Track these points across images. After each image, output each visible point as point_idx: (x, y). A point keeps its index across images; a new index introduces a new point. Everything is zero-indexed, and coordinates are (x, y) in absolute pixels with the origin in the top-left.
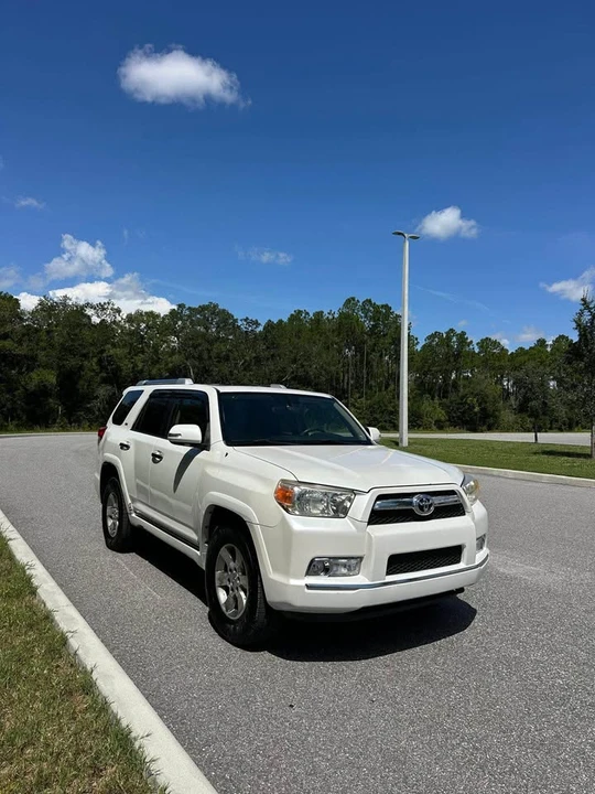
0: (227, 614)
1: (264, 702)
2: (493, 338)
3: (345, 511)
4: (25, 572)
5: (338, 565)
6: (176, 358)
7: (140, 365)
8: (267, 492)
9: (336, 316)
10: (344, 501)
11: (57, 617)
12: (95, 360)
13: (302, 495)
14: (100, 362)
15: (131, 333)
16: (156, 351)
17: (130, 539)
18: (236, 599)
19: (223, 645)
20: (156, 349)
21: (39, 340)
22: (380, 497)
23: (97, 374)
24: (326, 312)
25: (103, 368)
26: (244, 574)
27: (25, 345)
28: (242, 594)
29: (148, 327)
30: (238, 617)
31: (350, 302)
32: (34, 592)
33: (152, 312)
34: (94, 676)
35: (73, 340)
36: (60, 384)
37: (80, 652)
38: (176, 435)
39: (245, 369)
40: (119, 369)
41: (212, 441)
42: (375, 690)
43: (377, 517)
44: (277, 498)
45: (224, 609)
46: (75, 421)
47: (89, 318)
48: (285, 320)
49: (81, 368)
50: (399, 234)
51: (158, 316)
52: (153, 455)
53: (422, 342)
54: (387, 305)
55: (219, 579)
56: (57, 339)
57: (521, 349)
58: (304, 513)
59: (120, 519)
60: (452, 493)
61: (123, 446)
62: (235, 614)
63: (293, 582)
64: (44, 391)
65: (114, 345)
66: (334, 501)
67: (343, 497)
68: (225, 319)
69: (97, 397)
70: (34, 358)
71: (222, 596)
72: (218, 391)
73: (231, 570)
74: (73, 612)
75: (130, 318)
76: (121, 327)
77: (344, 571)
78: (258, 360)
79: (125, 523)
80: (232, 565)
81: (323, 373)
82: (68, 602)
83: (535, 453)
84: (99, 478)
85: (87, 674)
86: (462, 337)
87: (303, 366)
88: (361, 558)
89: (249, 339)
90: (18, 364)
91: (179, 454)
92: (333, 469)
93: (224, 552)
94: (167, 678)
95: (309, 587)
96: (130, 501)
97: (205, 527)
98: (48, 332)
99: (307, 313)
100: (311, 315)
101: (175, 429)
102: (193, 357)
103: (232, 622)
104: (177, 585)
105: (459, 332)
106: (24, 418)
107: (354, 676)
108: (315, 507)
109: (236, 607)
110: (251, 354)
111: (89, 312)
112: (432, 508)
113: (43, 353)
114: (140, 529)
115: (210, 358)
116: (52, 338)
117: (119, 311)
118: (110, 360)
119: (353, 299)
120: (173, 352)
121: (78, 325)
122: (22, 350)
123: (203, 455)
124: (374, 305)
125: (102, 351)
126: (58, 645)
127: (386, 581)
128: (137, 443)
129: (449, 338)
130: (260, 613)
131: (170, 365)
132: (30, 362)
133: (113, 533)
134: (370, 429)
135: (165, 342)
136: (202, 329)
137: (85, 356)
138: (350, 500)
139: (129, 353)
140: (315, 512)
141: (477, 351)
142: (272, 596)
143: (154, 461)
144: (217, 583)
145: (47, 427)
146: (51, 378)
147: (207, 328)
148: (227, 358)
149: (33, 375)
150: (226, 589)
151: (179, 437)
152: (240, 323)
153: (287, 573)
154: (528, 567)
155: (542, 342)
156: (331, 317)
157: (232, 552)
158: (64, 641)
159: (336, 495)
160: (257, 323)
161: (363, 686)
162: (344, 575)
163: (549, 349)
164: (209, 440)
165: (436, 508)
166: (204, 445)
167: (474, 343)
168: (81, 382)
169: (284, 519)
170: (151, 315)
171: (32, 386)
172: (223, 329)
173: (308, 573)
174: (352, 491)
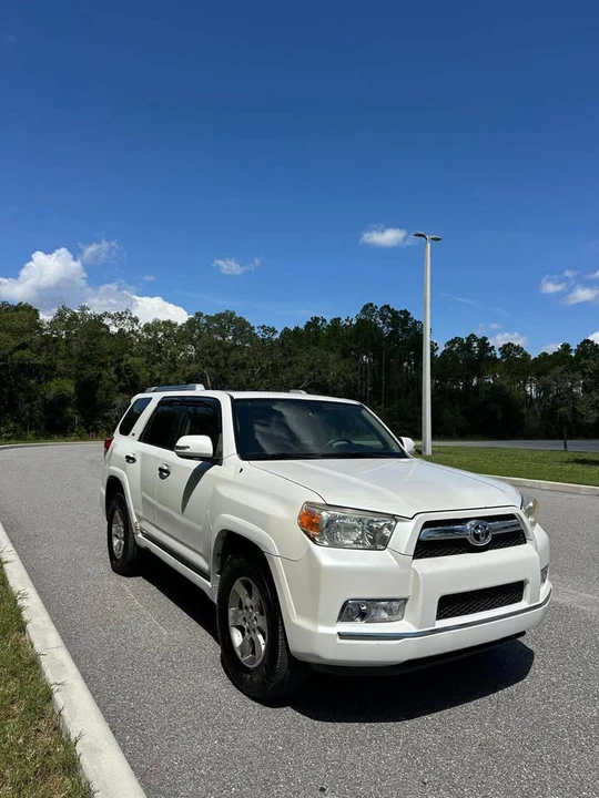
0: (242, 660)
1: (288, 783)
2: (516, 344)
3: (384, 542)
4: (16, 601)
5: (377, 608)
6: (193, 367)
7: (158, 374)
8: (289, 517)
9: (354, 322)
10: (382, 528)
11: (45, 663)
12: (113, 369)
13: (331, 521)
14: (118, 371)
15: (149, 343)
16: (173, 360)
17: (136, 561)
18: (253, 643)
19: (238, 697)
20: (173, 357)
21: (58, 350)
22: (427, 525)
23: (116, 383)
24: (343, 319)
25: (121, 377)
26: (262, 613)
27: (44, 354)
28: (260, 637)
29: (165, 336)
30: (256, 665)
31: (368, 308)
32: (22, 628)
33: (169, 322)
34: (79, 749)
35: (91, 350)
36: (78, 393)
37: (64, 713)
38: (184, 448)
39: (262, 377)
40: (136, 377)
41: (225, 455)
42: (425, 765)
43: (425, 549)
44: (301, 525)
45: (239, 654)
46: (92, 430)
47: (107, 327)
48: (302, 327)
49: (100, 377)
50: (421, 235)
51: (175, 325)
52: (161, 469)
53: (442, 348)
54: (406, 311)
55: (234, 618)
56: (75, 348)
57: (545, 354)
58: (334, 544)
59: (126, 538)
60: (512, 517)
61: (130, 459)
62: (252, 661)
63: (323, 629)
64: (62, 401)
65: (131, 354)
66: (371, 529)
67: (382, 524)
68: (242, 327)
69: (115, 406)
70: (53, 368)
71: (237, 638)
72: (232, 398)
73: (246, 608)
74: (63, 655)
75: (147, 328)
76: (138, 336)
77: (385, 615)
78: (274, 366)
79: (131, 544)
80: (248, 602)
81: (341, 380)
82: (60, 643)
83: (567, 462)
84: (104, 493)
85: (69, 745)
86: (483, 342)
87: (320, 373)
88: (406, 600)
89: (266, 347)
90: (36, 374)
91: (187, 468)
92: (367, 489)
93: (238, 587)
94: (169, 746)
95: (342, 636)
96: (135, 520)
97: (217, 555)
98: (67, 342)
99: (324, 320)
100: (328, 322)
101: (183, 441)
102: (210, 365)
103: (248, 671)
104: (186, 617)
105: (480, 337)
106: (42, 427)
107: (398, 744)
108: (347, 537)
109: (253, 652)
110: (267, 362)
111: (107, 321)
112: (490, 537)
113: (62, 362)
114: (147, 551)
115: (227, 365)
116: (71, 347)
117: (136, 320)
118: (128, 369)
119: (371, 305)
120: (190, 361)
121: (96, 334)
122: (42, 360)
123: (214, 470)
124: (392, 311)
125: (120, 361)
126: (41, 702)
127: (436, 627)
128: (144, 455)
129: (469, 344)
130: (282, 664)
131: (187, 374)
132: (49, 372)
133: (119, 553)
134: (403, 438)
135: (182, 350)
136: (219, 338)
137: (103, 365)
138: (391, 528)
139: (147, 362)
140: (348, 542)
141: (499, 356)
142: (297, 645)
143: (162, 477)
144: (231, 623)
145: (65, 436)
146: (69, 387)
147: (224, 337)
148: (243, 366)
149: (52, 384)
150: (241, 629)
151: (188, 450)
152: (256, 331)
153: (314, 616)
154: (583, 594)
155: (566, 347)
156: (348, 324)
157: (248, 587)
158: (49, 697)
159: (373, 521)
160: (274, 331)
161: (410, 759)
162: (385, 621)
163: (573, 354)
164: (221, 454)
165: (493, 536)
166: (215, 459)
167: (496, 349)
168: (100, 391)
169: (310, 549)
170: (168, 323)
171: (50, 396)
172: (240, 337)
173: (340, 619)
174: (393, 517)
